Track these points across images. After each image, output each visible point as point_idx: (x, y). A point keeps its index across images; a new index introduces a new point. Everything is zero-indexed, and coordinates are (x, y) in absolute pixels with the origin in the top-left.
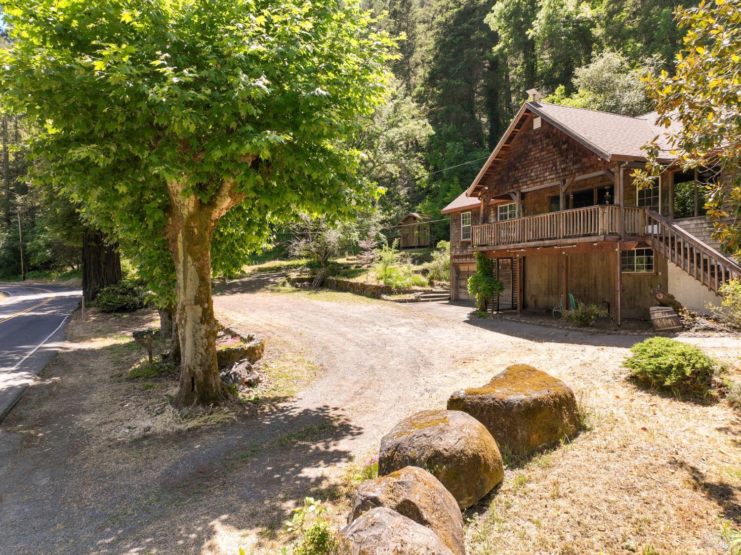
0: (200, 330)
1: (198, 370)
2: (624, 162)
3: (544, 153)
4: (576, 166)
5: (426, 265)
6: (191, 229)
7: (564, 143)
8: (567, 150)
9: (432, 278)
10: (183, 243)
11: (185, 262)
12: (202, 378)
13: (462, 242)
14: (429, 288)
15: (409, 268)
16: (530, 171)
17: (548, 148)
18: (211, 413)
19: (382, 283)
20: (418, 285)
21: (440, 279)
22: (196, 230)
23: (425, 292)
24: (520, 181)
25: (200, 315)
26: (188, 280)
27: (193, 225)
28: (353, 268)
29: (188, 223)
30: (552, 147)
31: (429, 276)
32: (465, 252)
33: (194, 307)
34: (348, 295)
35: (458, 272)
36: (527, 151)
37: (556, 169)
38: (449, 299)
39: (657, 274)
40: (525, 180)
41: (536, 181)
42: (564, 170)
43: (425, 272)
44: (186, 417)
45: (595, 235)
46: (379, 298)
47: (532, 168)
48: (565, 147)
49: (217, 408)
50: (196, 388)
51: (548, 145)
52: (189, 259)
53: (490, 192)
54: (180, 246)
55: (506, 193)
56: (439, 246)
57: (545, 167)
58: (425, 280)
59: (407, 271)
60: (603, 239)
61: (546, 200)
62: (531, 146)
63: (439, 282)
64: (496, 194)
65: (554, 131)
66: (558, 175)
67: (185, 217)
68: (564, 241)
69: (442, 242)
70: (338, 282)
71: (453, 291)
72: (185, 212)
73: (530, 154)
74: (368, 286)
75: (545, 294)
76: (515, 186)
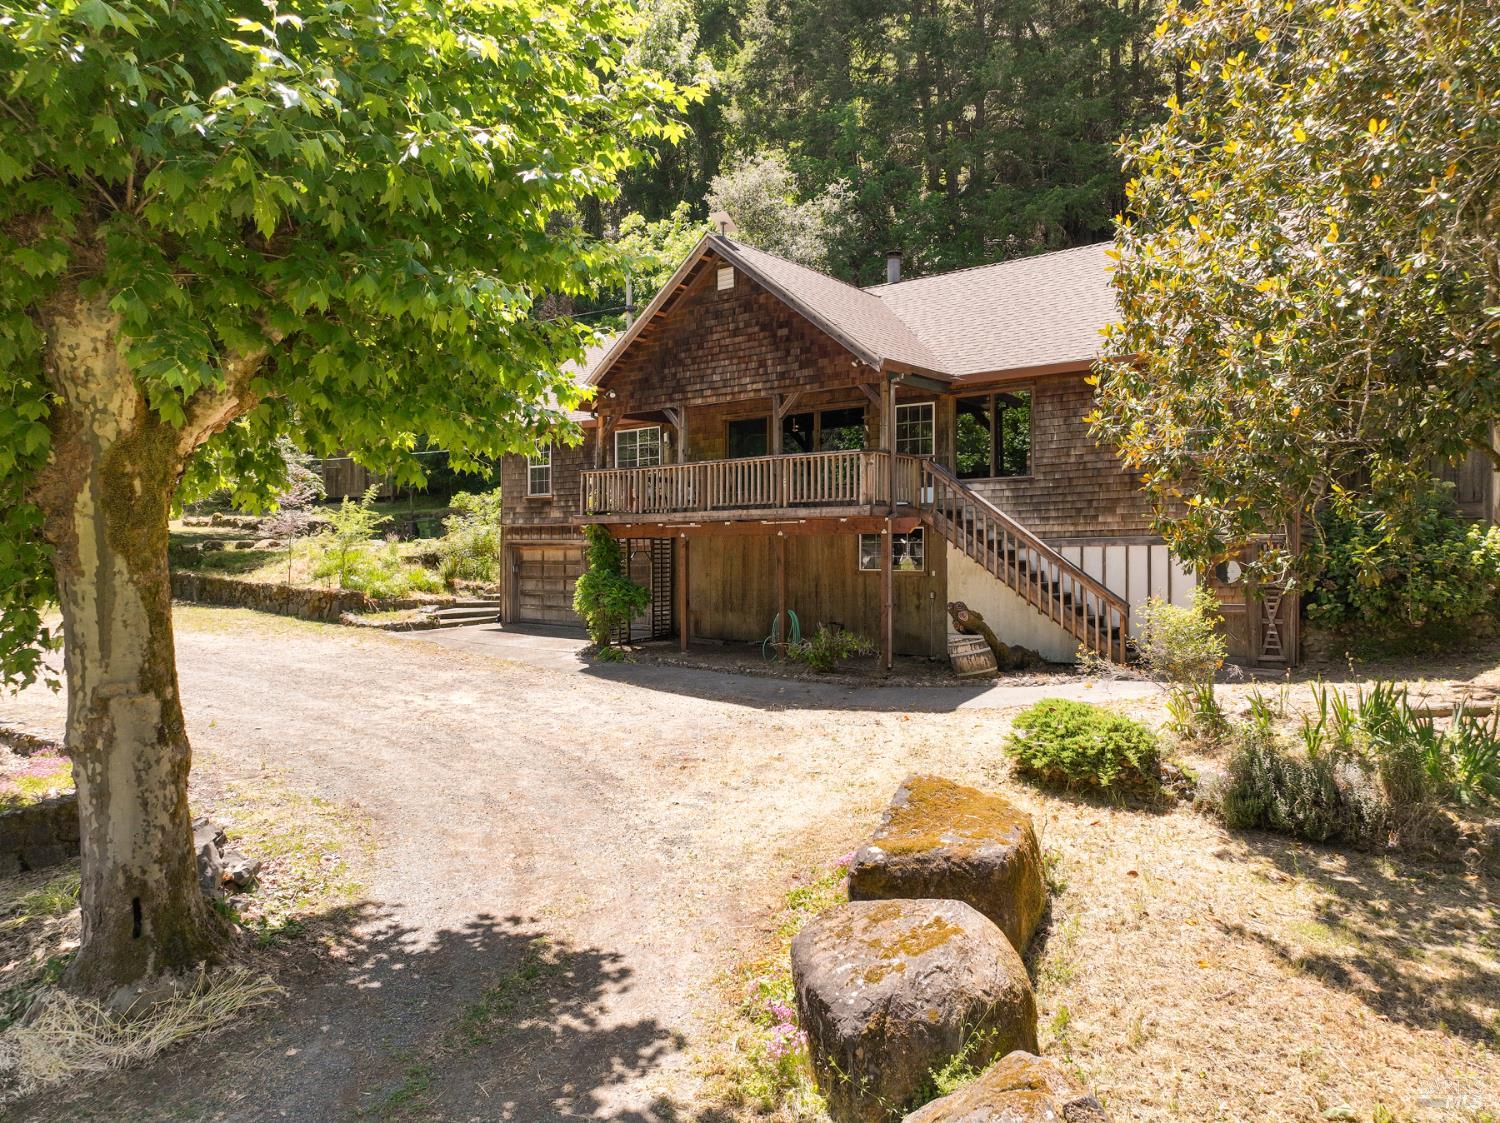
0: (158, 761)
1: (156, 874)
2: (896, 375)
3: (740, 339)
4: (806, 372)
5: (431, 545)
6: (126, 481)
7: (781, 326)
8: (788, 339)
9: (449, 575)
10: (97, 519)
11: (104, 577)
12: (165, 894)
13: (530, 501)
14: (446, 596)
15: (393, 552)
16: (709, 371)
17: (750, 330)
18: (206, 989)
19: (335, 585)
20: (420, 589)
21: (466, 576)
22: (137, 484)
23: (442, 605)
24: (689, 388)
25: (156, 719)
26: (118, 625)
27: (129, 468)
28: (230, 547)
29: (114, 461)
30: (757, 329)
31: (443, 568)
32: (536, 521)
33: (140, 699)
34: (242, 613)
35: (519, 563)
36: (702, 331)
37: (766, 373)
38: (499, 620)
39: (929, 574)
40: (698, 387)
41: (724, 391)
42: (782, 376)
43: (431, 561)
44: (131, 1017)
45: (850, 504)
46: (336, 620)
47: (714, 364)
48: (783, 332)
49: (217, 971)
50: (147, 927)
51: (747, 325)
52: (120, 563)
53: (619, 404)
54: (84, 526)
55: (656, 408)
56: (454, 503)
57: (743, 366)
58: (434, 577)
59: (390, 559)
60: (867, 513)
61: (720, 427)
62: (713, 322)
63: (465, 583)
64: (632, 408)
65: (762, 299)
66: (768, 385)
67: (106, 445)
68: (791, 512)
69: (462, 494)
70: (204, 581)
71: (506, 604)
72: (107, 432)
73: (709, 337)
74: (300, 594)
75: (717, 609)
76: (677, 396)
